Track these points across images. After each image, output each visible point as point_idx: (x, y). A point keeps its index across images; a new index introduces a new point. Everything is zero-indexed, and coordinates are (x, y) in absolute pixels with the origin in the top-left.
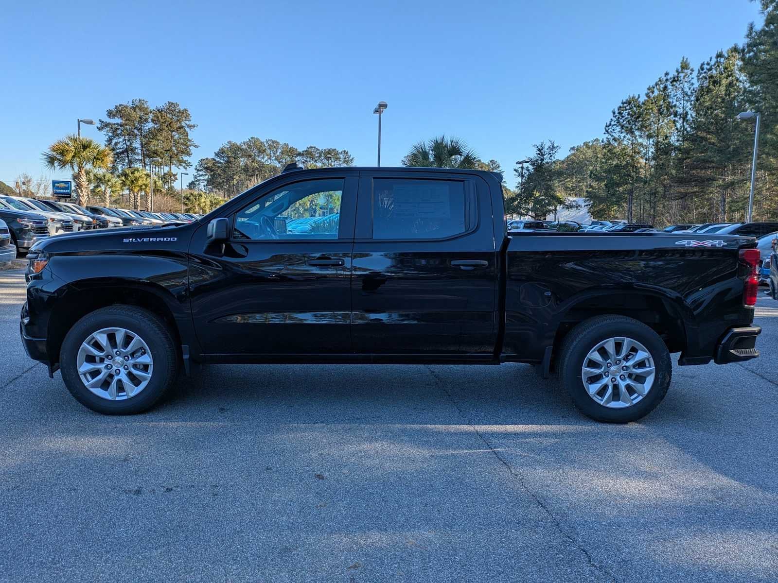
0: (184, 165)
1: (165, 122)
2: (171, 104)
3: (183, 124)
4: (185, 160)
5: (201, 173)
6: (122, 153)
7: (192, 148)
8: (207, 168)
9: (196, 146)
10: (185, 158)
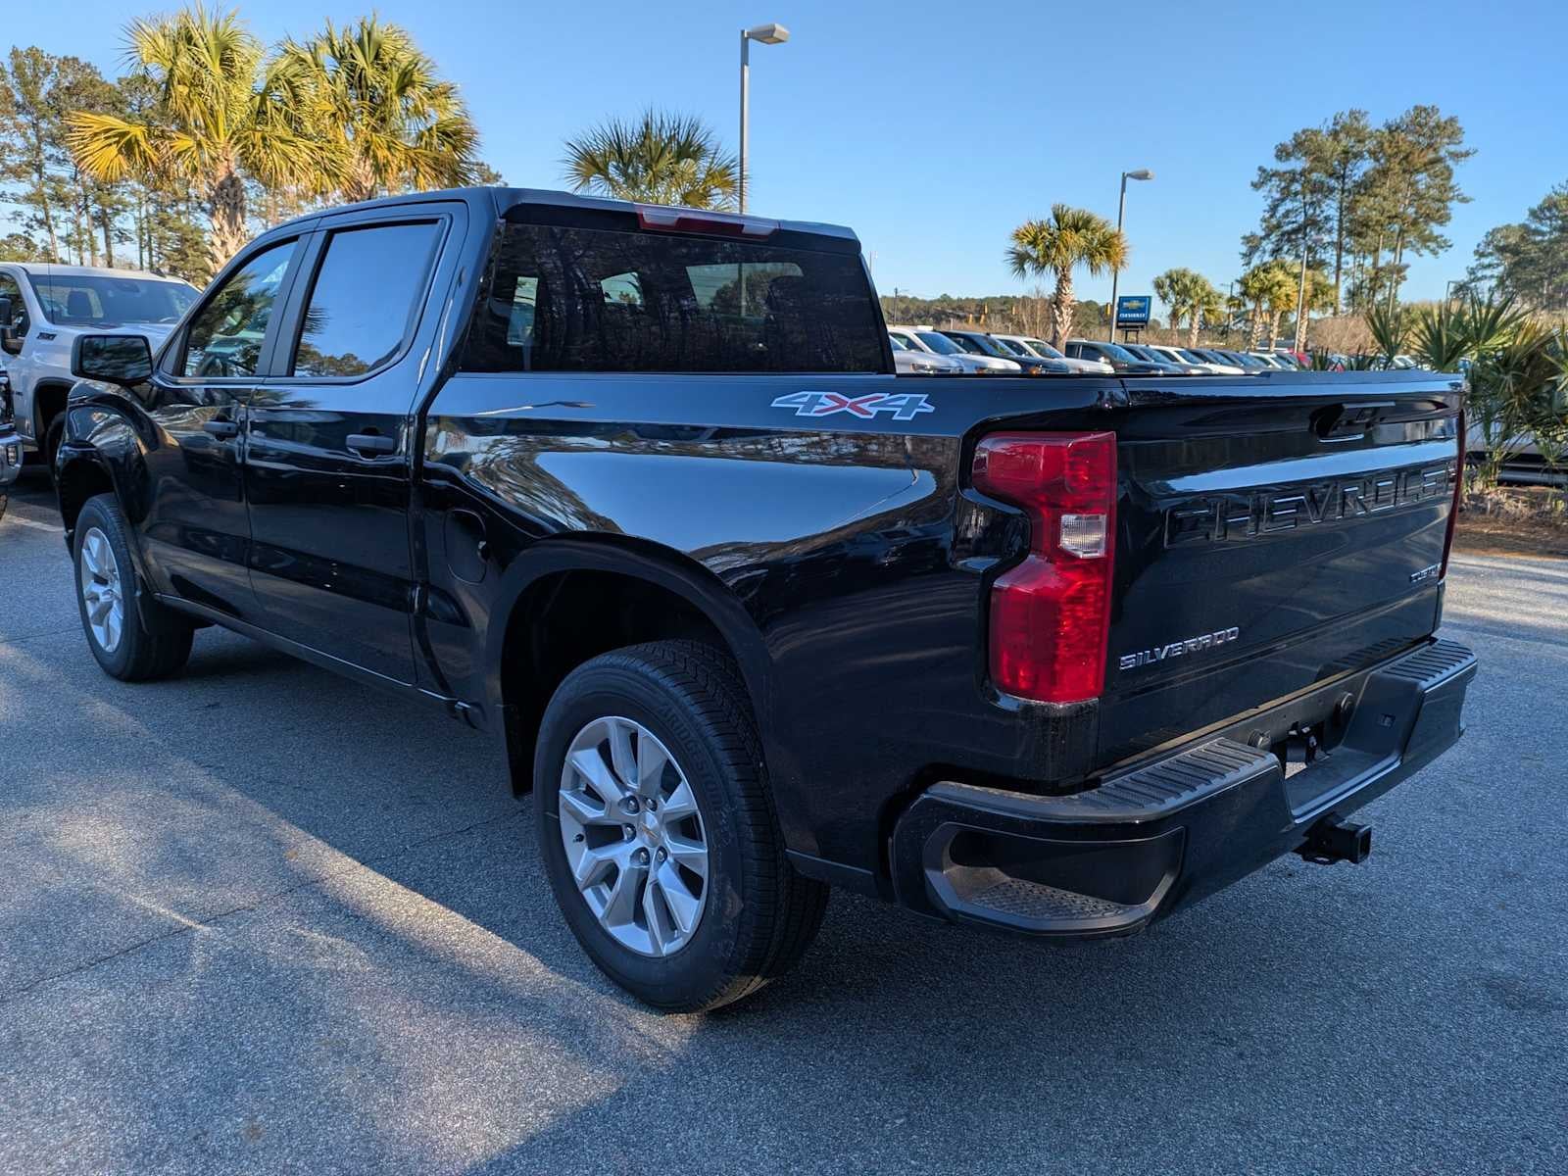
0: (1433, 245)
1: (1396, 153)
2: (1420, 110)
3: (1442, 153)
4: (1435, 234)
5: (1486, 261)
6: (1295, 231)
7: (1453, 205)
8: (1502, 250)
9: (1465, 200)
10: (1436, 229)
